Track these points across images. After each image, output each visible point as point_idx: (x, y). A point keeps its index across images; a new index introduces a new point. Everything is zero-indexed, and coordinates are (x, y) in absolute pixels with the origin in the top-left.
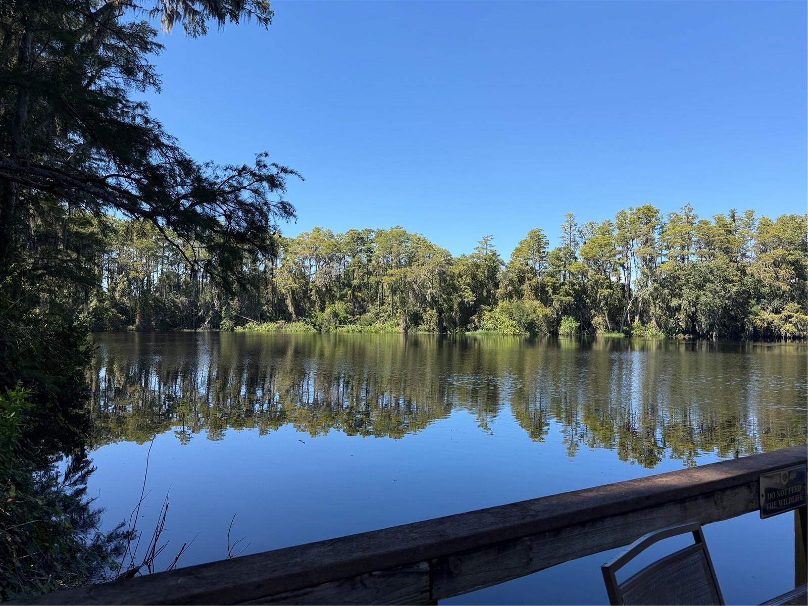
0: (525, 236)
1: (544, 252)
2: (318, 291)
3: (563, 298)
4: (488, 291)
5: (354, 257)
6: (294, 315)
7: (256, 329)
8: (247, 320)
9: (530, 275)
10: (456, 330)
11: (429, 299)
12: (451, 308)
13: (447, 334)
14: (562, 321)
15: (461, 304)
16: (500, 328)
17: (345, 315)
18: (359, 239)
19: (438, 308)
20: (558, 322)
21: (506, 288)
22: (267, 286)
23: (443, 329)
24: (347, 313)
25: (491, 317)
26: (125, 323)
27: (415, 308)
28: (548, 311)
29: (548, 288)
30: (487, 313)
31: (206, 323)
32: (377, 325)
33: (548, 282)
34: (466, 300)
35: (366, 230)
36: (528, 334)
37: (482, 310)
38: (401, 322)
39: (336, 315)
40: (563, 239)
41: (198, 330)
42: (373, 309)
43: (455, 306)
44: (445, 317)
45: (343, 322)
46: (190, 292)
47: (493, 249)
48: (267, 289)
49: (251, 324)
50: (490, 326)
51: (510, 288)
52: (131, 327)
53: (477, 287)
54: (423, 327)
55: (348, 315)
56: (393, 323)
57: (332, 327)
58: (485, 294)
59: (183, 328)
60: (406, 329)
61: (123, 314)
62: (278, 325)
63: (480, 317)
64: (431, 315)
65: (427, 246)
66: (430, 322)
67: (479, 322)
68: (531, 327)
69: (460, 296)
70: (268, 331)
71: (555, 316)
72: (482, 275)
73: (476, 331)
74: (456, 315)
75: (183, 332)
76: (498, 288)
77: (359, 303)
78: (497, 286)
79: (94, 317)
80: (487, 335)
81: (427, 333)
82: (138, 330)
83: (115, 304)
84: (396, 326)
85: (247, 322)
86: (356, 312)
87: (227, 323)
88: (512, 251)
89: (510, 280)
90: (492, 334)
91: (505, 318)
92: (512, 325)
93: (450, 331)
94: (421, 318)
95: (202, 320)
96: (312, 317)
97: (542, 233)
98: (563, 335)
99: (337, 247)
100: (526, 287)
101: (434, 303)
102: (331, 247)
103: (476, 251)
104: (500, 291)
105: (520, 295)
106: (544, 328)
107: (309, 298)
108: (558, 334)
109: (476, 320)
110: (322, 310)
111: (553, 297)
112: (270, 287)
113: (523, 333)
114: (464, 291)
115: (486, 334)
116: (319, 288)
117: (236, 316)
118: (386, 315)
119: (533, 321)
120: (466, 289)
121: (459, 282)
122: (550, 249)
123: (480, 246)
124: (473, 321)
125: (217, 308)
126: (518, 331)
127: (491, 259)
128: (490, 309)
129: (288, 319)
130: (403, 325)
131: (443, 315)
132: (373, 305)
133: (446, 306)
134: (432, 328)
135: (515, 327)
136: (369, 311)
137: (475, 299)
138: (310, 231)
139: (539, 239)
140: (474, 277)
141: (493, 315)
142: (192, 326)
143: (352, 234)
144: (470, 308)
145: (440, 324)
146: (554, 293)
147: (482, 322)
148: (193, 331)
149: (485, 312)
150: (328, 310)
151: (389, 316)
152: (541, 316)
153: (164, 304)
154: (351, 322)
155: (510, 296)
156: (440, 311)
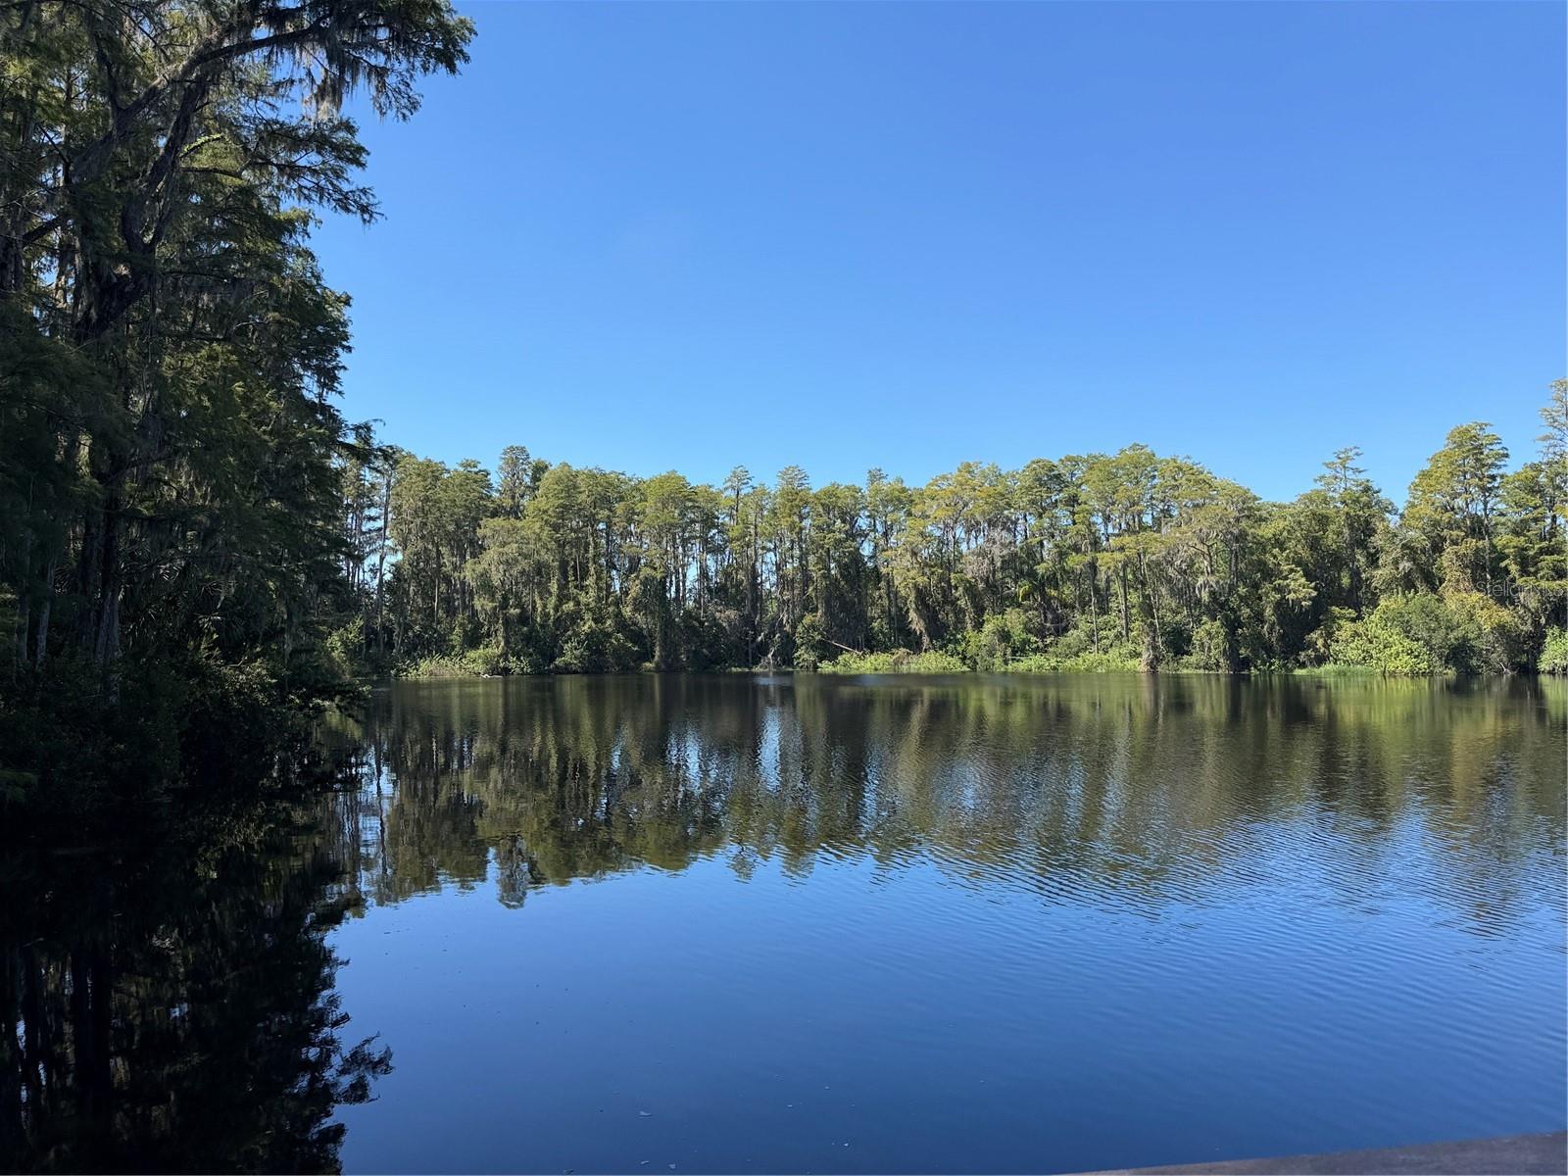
0: (1441, 445)
1: (1493, 478)
2: (970, 590)
3: (1544, 584)
4: (1355, 574)
5: (1040, 516)
6: (926, 639)
7: (854, 666)
8: (842, 649)
9: (1455, 533)
10: (1272, 664)
11: (1205, 596)
12: (1259, 617)
13: (1249, 676)
14: (1548, 640)
15: (1281, 606)
16: (1379, 659)
17: (1024, 636)
18: (1050, 478)
19: (1226, 617)
20: (1537, 640)
21: (1396, 562)
22: (879, 582)
23: (1239, 665)
24: (1029, 631)
25: (1356, 634)
26: (639, 659)
27: (1178, 618)
28: (1505, 615)
29: (1507, 562)
30: (1348, 626)
31: (770, 656)
32: (1091, 657)
33: (1505, 547)
34: (1292, 596)
35: (1069, 459)
36: (1451, 673)
37: (1334, 619)
38: (1142, 649)
39: (1005, 636)
40: (1547, 443)
41: (757, 669)
42: (1083, 624)
43: (1268, 611)
44: (1245, 638)
45: (1019, 651)
46: (743, 600)
47: (1362, 477)
48: (879, 589)
49: (846, 656)
50: (1352, 654)
51: (1406, 565)
52: (648, 664)
53: (1323, 566)
54: (1193, 659)
55: (1030, 635)
56: (1124, 651)
57: (998, 661)
58: (1346, 581)
59: (730, 666)
60: (1153, 665)
61: (635, 643)
62: (894, 657)
63: (1330, 635)
64: (1209, 634)
65: (1197, 482)
66: (1209, 648)
67: (1327, 646)
68: (1459, 654)
69: (1279, 589)
70: (876, 669)
71: (1528, 628)
72: (1334, 538)
73: (1319, 666)
74: (1270, 629)
75: (730, 673)
76: (1377, 567)
77: (1054, 611)
78: (1373, 560)
79: (588, 648)
80: (1345, 674)
81: (1202, 671)
82: (657, 669)
83: (622, 625)
84: (1131, 657)
85: (841, 651)
86: (1049, 629)
87: (806, 656)
88: (1412, 477)
89: (1404, 547)
90: (1355, 674)
91: (1395, 636)
92: (1410, 653)
93: (1256, 667)
94: (1189, 640)
95: (763, 649)
96: (957, 642)
97: (1488, 431)
98: (1552, 673)
99: (1003, 499)
100: (1447, 559)
101: (1218, 606)
102: (991, 500)
103: (1319, 486)
104: (1380, 575)
105: (1433, 582)
106: (1499, 657)
107: (954, 603)
108: (1537, 672)
109: (1320, 642)
110: (979, 626)
111: (1520, 582)
112: (883, 584)
113: (1437, 670)
114: (1286, 578)
115: (1341, 674)
116: (970, 582)
117: (820, 641)
118: (1112, 634)
119: (1465, 639)
120: (1292, 571)
121: (1275, 557)
122: (1512, 467)
123: (1328, 473)
124: (1312, 645)
125: (787, 628)
126: (1424, 665)
127: (1356, 501)
128: (1354, 615)
129: (914, 645)
130: (1147, 655)
131: (1240, 631)
132: (1083, 613)
133: (1246, 611)
134: (1213, 661)
135: (1416, 657)
136: (1076, 627)
137: (1314, 594)
138: (954, 470)
139: (1479, 448)
140: (1314, 544)
141: (1361, 630)
142: (748, 661)
143: (1035, 469)
144: (1303, 613)
145: (1232, 654)
146: (1524, 572)
147: (1334, 647)
148: (747, 670)
149: (1342, 622)
150: (988, 627)
151: (1118, 636)
152: (1487, 628)
153: (702, 623)
154: (1036, 650)
155: (1408, 583)
156: (1232, 625)
